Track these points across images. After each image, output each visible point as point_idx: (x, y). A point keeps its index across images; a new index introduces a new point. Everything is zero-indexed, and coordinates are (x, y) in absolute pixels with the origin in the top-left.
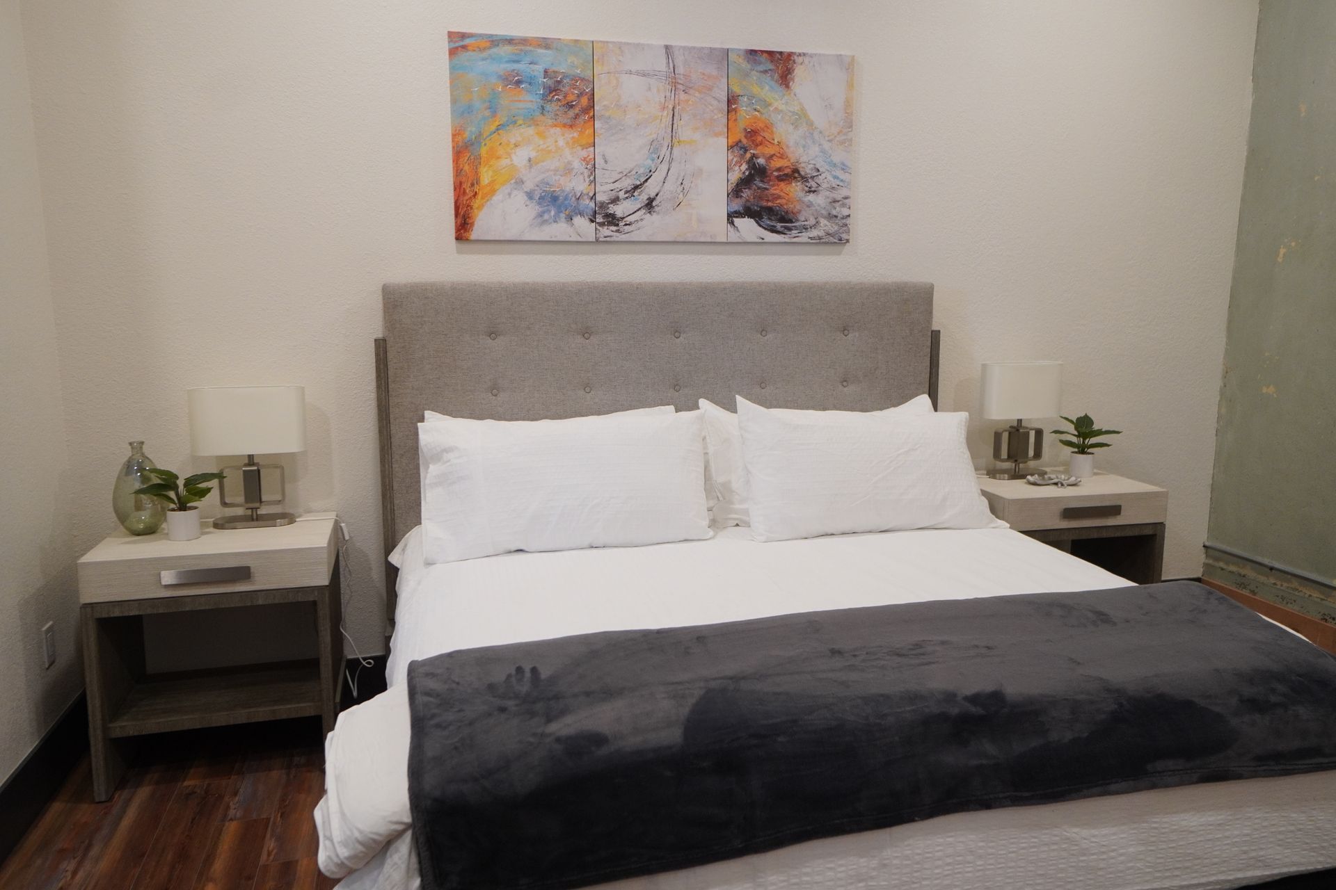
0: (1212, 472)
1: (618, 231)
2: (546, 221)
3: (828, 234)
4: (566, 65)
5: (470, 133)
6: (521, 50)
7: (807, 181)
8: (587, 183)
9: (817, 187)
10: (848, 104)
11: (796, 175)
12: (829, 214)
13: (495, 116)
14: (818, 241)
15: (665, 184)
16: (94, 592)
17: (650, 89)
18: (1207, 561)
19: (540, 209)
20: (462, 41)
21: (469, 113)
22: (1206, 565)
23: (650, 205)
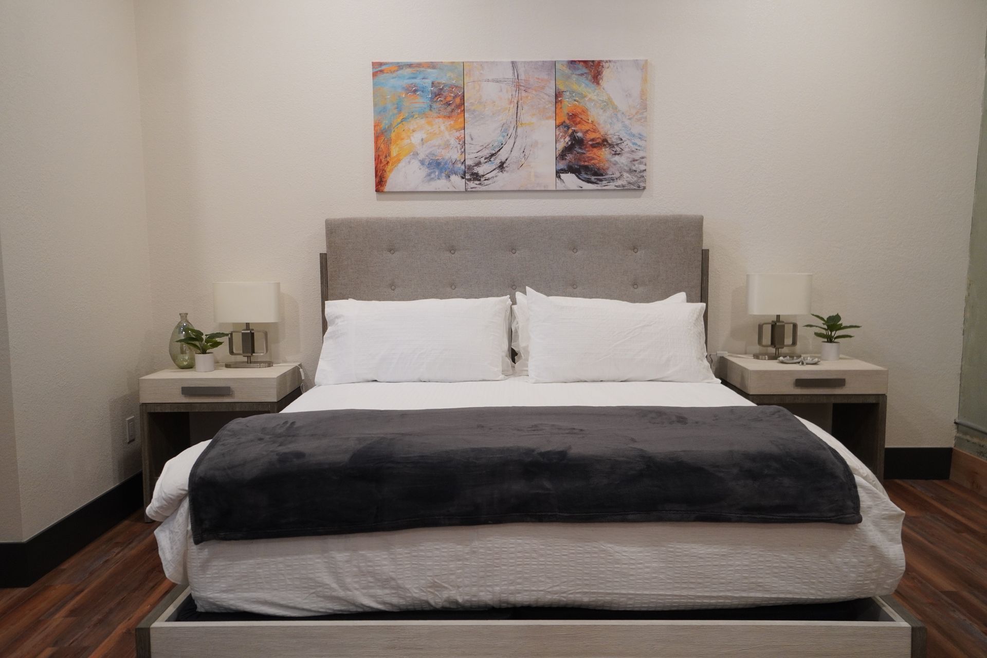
0: (960, 363)
1: (480, 184)
2: (433, 178)
3: (629, 183)
4: (445, 79)
5: (385, 124)
6: (418, 71)
7: (613, 147)
8: (460, 153)
9: (621, 151)
10: (643, 93)
11: (605, 143)
12: (630, 169)
13: (400, 113)
14: (622, 188)
15: (512, 152)
16: (148, 397)
17: (501, 91)
18: (958, 435)
19: (429, 171)
20: (380, 67)
21: (384, 112)
22: (957, 438)
23: (501, 166)
